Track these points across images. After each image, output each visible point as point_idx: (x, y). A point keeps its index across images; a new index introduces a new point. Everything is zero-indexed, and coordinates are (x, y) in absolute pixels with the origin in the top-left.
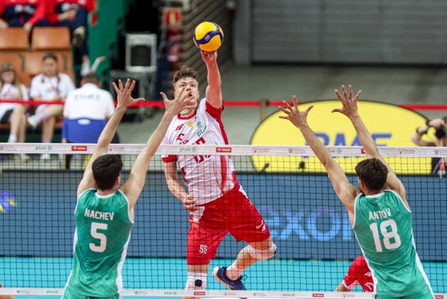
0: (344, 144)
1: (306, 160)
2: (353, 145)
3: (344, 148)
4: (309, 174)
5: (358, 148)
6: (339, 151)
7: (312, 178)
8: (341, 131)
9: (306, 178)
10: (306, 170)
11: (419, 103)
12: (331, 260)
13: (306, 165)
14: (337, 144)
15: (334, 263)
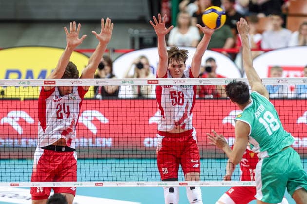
0: (32, 78)
1: (5, 89)
2: (39, 78)
3: (31, 81)
4: (7, 99)
5: (42, 80)
6: (29, 82)
7: (9, 102)
8: (30, 68)
9: (5, 102)
10: (5, 97)
11: (85, 48)
12: (23, 159)
13: (5, 93)
14: (27, 77)
15: (25, 162)
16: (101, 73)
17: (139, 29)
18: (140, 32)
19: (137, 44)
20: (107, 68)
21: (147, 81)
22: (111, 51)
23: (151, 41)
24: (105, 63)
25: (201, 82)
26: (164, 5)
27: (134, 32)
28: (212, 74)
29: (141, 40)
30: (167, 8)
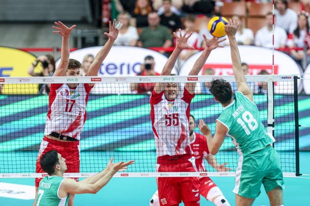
16: (45, 72)
17: (81, 30)
18: (82, 32)
19: (79, 43)
20: (50, 66)
21: (90, 79)
22: (55, 50)
23: (92, 40)
24: (49, 62)
25: (141, 80)
26: (105, 7)
27: (76, 32)
28: (152, 72)
29: (83, 39)
30: (107, 9)
